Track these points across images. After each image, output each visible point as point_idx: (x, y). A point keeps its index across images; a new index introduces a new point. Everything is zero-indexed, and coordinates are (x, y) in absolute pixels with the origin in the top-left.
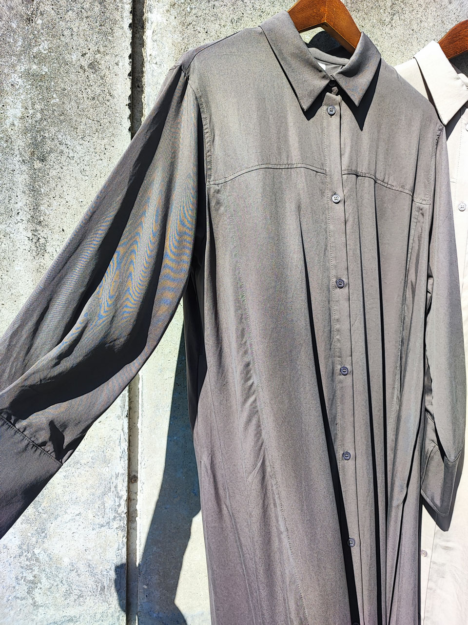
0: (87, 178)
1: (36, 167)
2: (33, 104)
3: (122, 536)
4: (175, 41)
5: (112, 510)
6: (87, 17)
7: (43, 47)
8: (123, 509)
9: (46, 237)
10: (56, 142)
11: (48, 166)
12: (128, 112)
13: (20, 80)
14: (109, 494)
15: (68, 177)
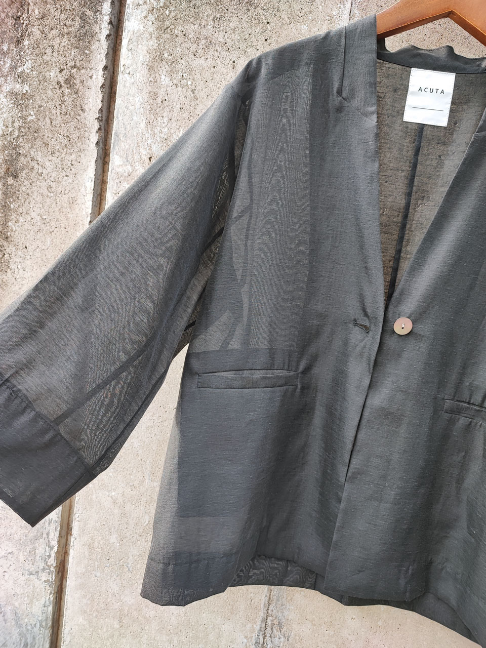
0: (52, 195)
1: (9, 182)
2: (13, 122)
3: (49, 592)
4: (150, 48)
5: (42, 559)
6: (68, 34)
7: (27, 67)
8: (52, 562)
9: (10, 253)
10: (29, 159)
11: (20, 183)
12: (96, 126)
13: (5, 100)
14: (41, 540)
15: (36, 194)
